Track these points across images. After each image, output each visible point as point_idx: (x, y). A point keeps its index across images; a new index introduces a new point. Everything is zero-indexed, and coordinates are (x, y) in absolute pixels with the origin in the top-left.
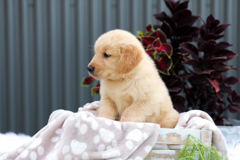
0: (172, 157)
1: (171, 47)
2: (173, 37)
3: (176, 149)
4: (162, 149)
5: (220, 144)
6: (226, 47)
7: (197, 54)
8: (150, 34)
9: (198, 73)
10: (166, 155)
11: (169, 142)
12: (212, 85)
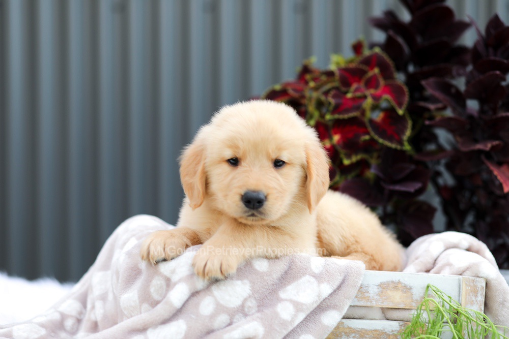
0: (391, 337)
1: (406, 89)
2: (411, 69)
3: (402, 318)
4: (368, 319)
5: (503, 313)
7: (464, 106)
8: (358, 61)
9: (464, 149)
10: (377, 332)
11: (384, 303)
12: (496, 177)
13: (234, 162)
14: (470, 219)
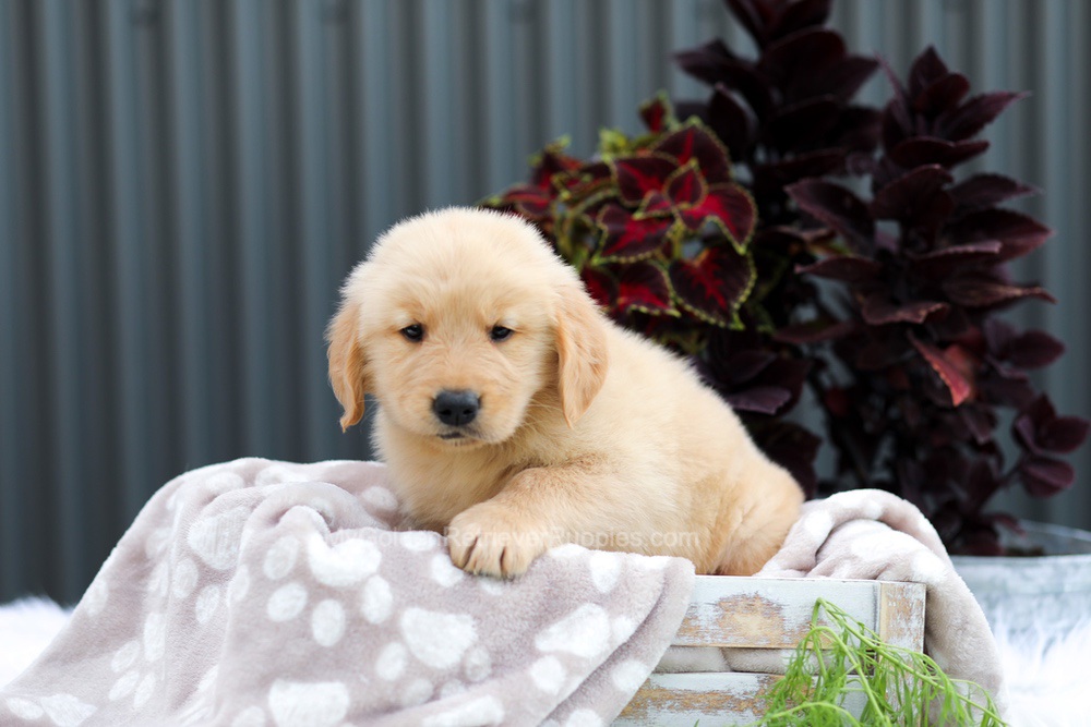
0: (744, 705)
1: (751, 200)
2: (761, 156)
3: (761, 668)
4: (696, 672)
5: (965, 646)
6: (999, 200)
7: (870, 231)
8: (657, 144)
9: (875, 320)
10: (716, 697)
11: (729, 638)
12: (937, 374)
13: (415, 333)
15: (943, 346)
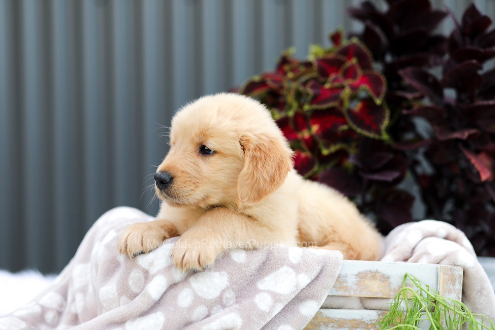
0: (370, 326)
1: (383, 79)
2: (389, 58)
3: (380, 307)
4: (346, 309)
5: (481, 301)
7: (441, 95)
8: (336, 51)
9: (442, 138)
10: (356, 322)
11: (363, 292)
14: (449, 206)
15: (477, 152)
